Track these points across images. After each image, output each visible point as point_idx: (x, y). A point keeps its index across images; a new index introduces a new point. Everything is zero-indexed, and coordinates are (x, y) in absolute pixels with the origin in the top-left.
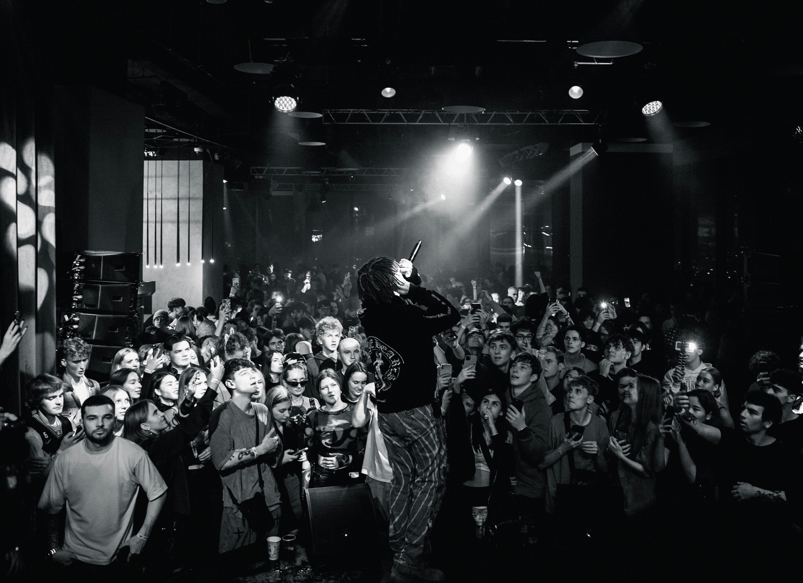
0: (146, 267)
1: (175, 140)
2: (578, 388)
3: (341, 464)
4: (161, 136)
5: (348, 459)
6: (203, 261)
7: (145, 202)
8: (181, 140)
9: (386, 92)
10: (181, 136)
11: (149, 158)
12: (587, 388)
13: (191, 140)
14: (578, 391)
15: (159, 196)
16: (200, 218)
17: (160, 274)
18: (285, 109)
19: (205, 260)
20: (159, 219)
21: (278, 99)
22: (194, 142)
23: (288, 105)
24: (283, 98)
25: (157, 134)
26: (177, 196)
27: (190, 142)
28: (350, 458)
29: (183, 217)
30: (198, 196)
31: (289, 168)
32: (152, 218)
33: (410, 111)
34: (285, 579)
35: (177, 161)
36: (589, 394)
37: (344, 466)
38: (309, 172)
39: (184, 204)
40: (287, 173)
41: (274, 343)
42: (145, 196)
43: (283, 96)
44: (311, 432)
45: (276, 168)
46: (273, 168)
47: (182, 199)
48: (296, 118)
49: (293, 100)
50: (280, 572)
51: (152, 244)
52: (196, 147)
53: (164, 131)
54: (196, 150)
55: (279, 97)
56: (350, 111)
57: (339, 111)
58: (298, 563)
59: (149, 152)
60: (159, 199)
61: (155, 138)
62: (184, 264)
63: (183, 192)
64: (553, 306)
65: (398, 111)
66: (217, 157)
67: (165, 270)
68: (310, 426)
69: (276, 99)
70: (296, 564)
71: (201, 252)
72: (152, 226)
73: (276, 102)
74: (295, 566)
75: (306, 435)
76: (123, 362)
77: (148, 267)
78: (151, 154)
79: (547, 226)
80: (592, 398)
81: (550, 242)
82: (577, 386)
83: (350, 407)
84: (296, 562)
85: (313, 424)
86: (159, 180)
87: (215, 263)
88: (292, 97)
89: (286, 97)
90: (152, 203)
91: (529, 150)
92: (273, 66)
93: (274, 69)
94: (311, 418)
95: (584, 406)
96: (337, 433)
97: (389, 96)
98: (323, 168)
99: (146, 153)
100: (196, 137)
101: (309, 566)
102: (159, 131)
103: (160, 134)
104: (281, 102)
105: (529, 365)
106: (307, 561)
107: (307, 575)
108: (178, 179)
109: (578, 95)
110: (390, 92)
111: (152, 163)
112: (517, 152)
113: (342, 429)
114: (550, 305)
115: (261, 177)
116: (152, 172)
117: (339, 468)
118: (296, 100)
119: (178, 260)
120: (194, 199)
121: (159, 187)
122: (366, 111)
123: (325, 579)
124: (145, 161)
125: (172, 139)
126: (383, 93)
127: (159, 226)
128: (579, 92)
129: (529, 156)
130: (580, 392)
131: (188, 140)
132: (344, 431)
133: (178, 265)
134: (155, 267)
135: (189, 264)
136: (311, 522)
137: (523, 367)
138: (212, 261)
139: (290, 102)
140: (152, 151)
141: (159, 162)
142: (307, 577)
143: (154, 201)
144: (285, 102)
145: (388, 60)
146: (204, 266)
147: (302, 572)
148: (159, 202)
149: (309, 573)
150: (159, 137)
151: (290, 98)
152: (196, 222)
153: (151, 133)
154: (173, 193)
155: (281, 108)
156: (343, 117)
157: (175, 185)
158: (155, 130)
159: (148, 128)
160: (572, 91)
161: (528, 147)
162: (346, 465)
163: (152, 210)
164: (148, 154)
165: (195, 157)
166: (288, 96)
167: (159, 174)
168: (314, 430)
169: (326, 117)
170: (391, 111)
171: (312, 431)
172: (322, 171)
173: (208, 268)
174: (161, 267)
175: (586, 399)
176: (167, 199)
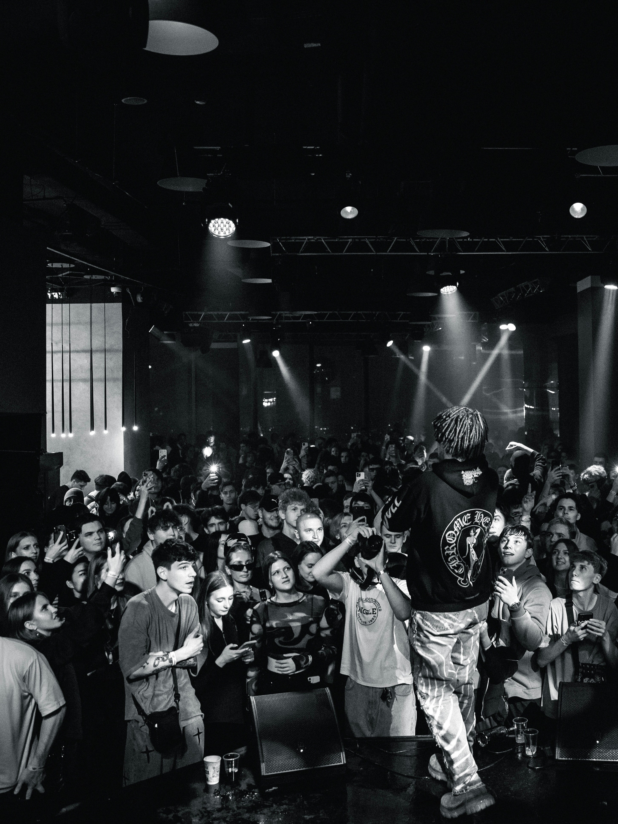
0: (51, 436)
1: (86, 277)
2: (582, 564)
3: (298, 667)
4: (68, 272)
5: (308, 660)
6: (124, 429)
7: (48, 356)
8: (94, 277)
9: (346, 212)
10: (93, 272)
11: (53, 301)
12: (593, 564)
13: (106, 277)
14: (582, 567)
15: (67, 348)
16: (120, 374)
17: (69, 443)
18: (222, 234)
19: (127, 427)
20: (66, 377)
21: (213, 221)
22: (111, 280)
23: (225, 229)
24: (220, 220)
25: (62, 270)
26: (89, 348)
27: (105, 280)
28: (309, 658)
29: (98, 374)
30: (116, 347)
31: (232, 313)
32: (58, 376)
33: (379, 239)
34: (226, 806)
35: (89, 305)
36: (595, 572)
37: (302, 668)
38: (257, 318)
39: (98, 358)
40: (229, 318)
41: (212, 525)
42: (48, 348)
43: (219, 217)
44: (260, 630)
45: (216, 313)
46: (211, 313)
47: (97, 351)
48: (237, 248)
49: (231, 222)
50: (220, 798)
51: (58, 408)
52: (114, 286)
53: (72, 266)
54: (113, 290)
55: (214, 219)
56: (305, 239)
57: (291, 239)
58: (243, 787)
59: (53, 294)
60: (67, 352)
61: (61, 275)
62: (99, 432)
63: (97, 343)
64: (556, 471)
65: (365, 238)
66: (139, 299)
67: (75, 439)
68: (258, 622)
69: (210, 222)
70: (240, 789)
71: (121, 417)
72: (58, 386)
73: (211, 225)
74: (239, 790)
75: (253, 634)
76: (18, 549)
77: (53, 435)
78: (56, 296)
79: (552, 382)
80: (599, 577)
81: (557, 401)
82: (581, 562)
83: (307, 597)
84: (240, 786)
85: (262, 618)
86: (66, 328)
87: (140, 430)
88: (229, 219)
89: (222, 219)
90: (57, 357)
91: (527, 287)
92: (206, 181)
93: (207, 184)
94: (259, 611)
95: (590, 587)
96: (294, 629)
97: (350, 217)
98: (274, 313)
99: (49, 295)
100: (113, 273)
101: (256, 790)
102: (66, 265)
103: (66, 269)
104: (217, 225)
105: (523, 538)
106: (254, 784)
107: (253, 801)
108: (91, 326)
109: (581, 213)
110: (351, 211)
111: (57, 306)
112: (512, 289)
113: (299, 624)
114: (552, 470)
115: (196, 325)
116: (57, 319)
117: (296, 671)
118: (235, 222)
119: (92, 428)
120: (111, 351)
121: (66, 337)
122: (324, 239)
123: (276, 804)
124: (47, 305)
125: (83, 276)
126: (343, 214)
127: (66, 385)
128: (582, 209)
129: (528, 294)
130: (586, 569)
131: (102, 277)
132: (302, 626)
133: (92, 433)
134: (63, 436)
135: (106, 432)
136: (258, 736)
137: (517, 542)
138: (135, 428)
139: (227, 226)
140: (57, 292)
141: (66, 306)
142: (254, 803)
143: (60, 355)
144: (222, 225)
145: (348, 173)
146: (126, 434)
147: (248, 797)
148: (66, 356)
149: (257, 798)
150: (66, 273)
151: (227, 220)
152: (115, 380)
153: (56, 268)
154: (84, 343)
155: (217, 233)
156: (297, 246)
157: (86, 334)
158: (60, 264)
159: (52, 262)
160: (573, 209)
161: (526, 283)
162: (305, 667)
163: (57, 366)
164: (52, 296)
165: (112, 299)
166: (225, 217)
167: (66, 320)
168: (264, 626)
169: (275, 247)
170: (356, 238)
171: (261, 627)
172: (274, 316)
173: (129, 436)
174: (71, 435)
175: (592, 578)
176: (78, 352)
